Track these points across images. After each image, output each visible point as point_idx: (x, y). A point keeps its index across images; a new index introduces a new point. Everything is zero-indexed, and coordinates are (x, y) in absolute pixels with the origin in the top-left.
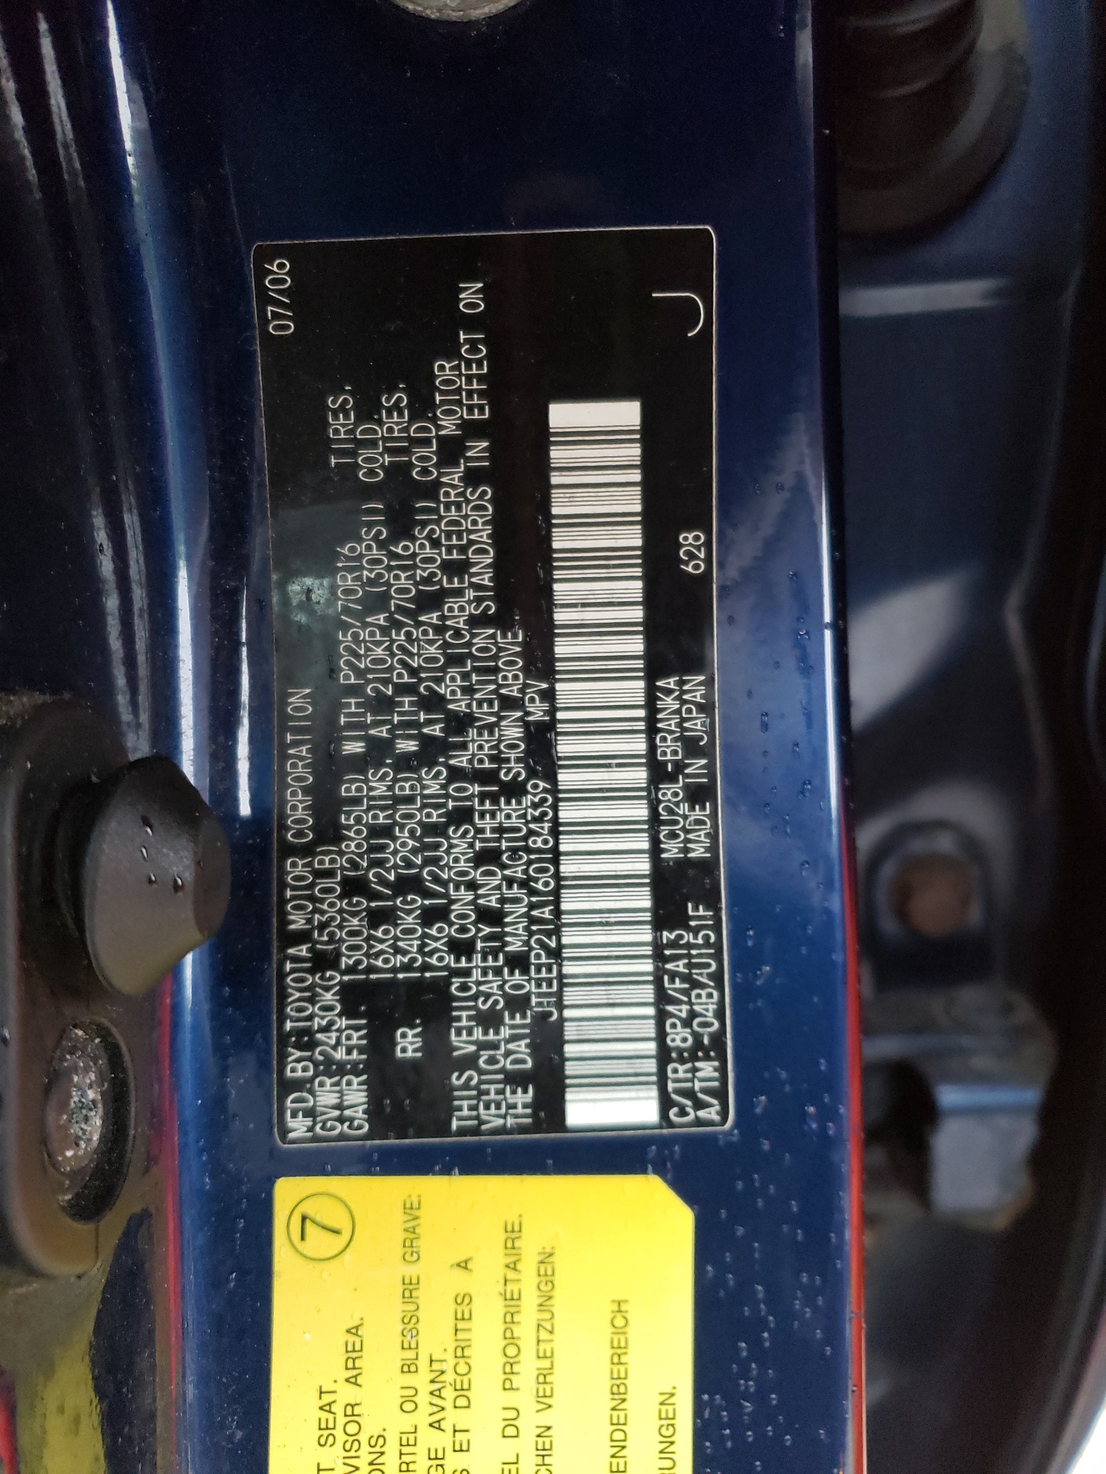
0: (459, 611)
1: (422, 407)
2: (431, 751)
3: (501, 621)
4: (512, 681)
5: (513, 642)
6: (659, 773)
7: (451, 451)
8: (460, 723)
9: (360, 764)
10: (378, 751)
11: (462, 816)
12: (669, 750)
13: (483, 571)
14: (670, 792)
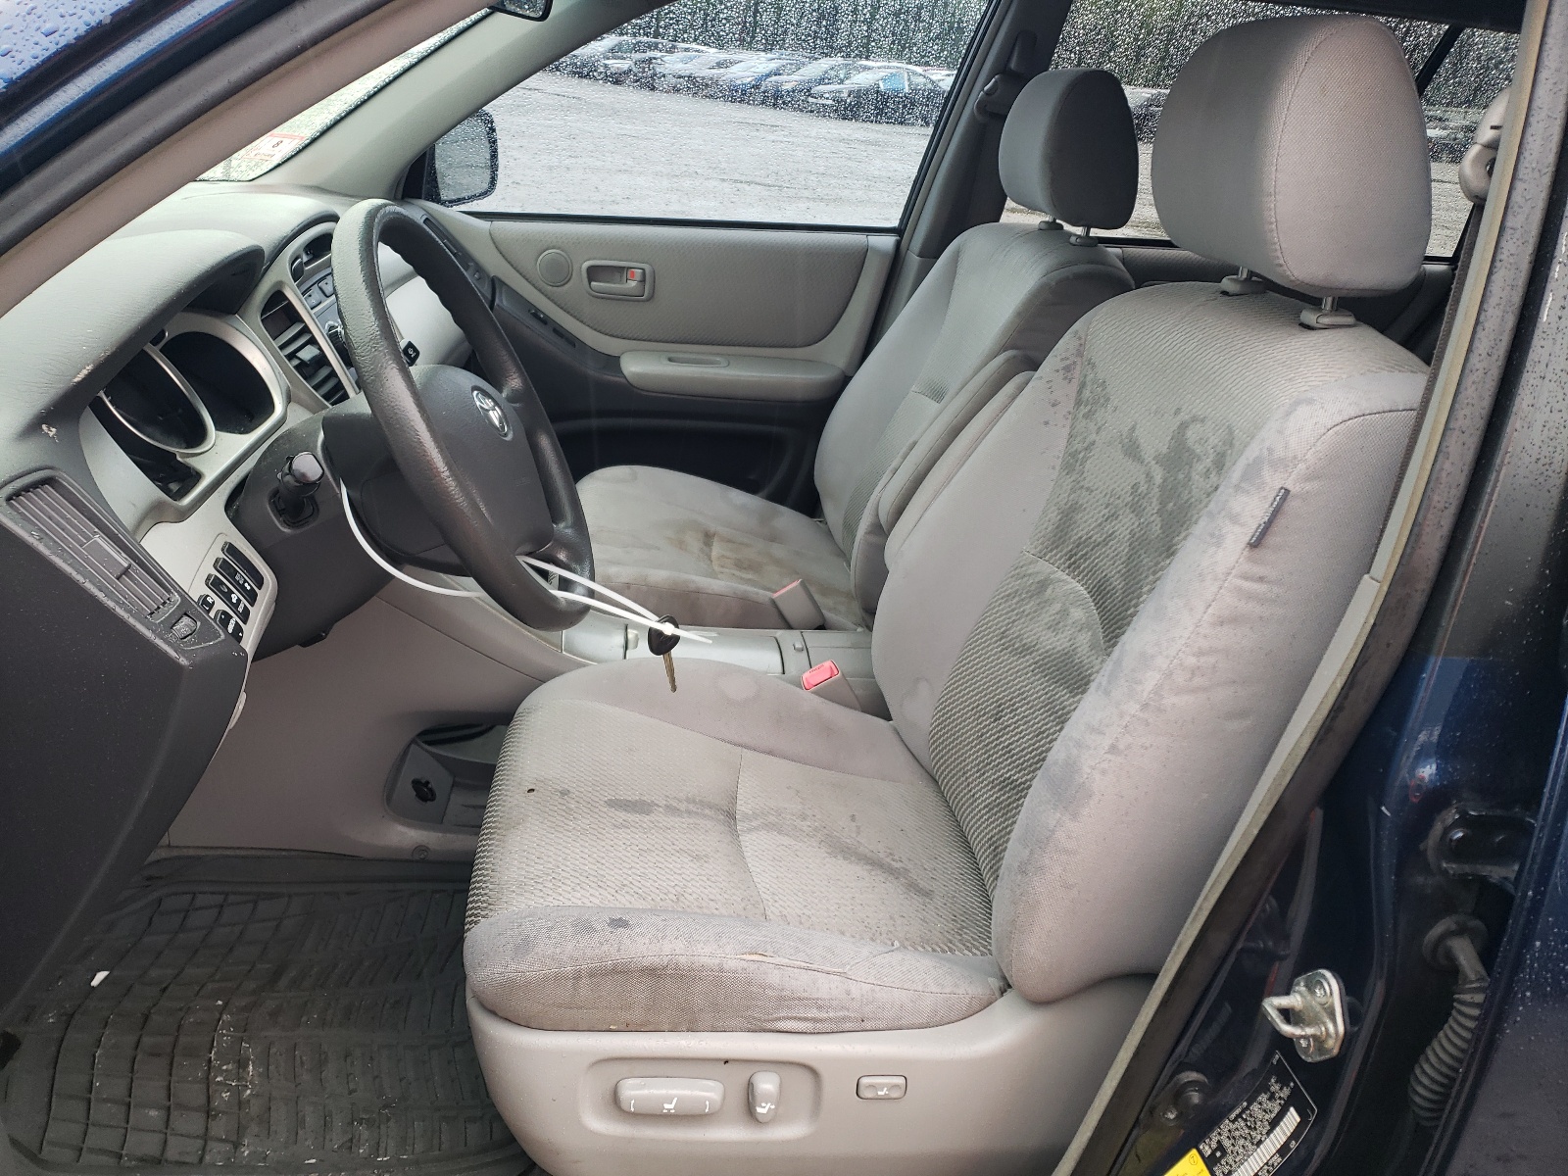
0: (1267, 1117)
1: (1281, 1089)
2: (1249, 1128)
3: (1270, 1124)
4: (1264, 1132)
5: (1268, 1128)
6: (1267, 1164)
7: (1280, 1098)
8: (1255, 1129)
9: (1242, 1118)
10: (1246, 1120)
11: (1246, 1139)
12: (1270, 1163)
13: (1273, 1115)
14: (1266, 1167)
